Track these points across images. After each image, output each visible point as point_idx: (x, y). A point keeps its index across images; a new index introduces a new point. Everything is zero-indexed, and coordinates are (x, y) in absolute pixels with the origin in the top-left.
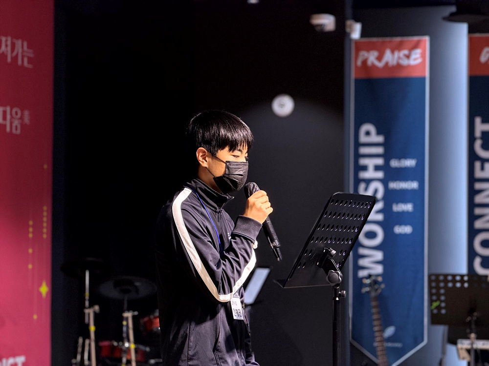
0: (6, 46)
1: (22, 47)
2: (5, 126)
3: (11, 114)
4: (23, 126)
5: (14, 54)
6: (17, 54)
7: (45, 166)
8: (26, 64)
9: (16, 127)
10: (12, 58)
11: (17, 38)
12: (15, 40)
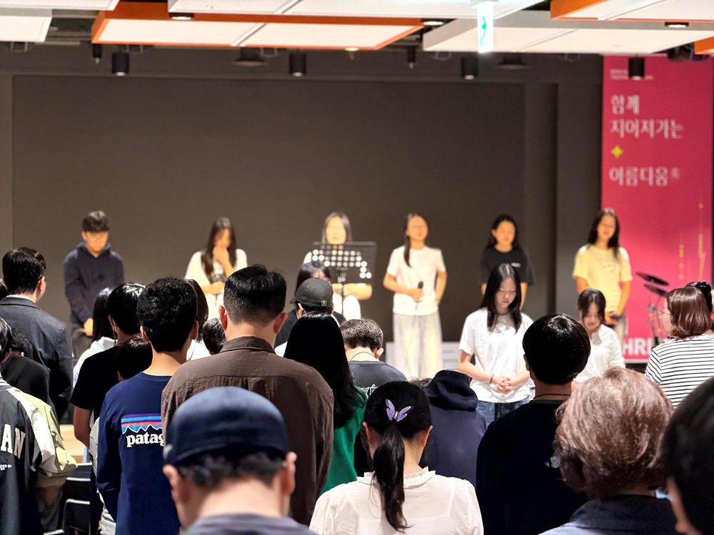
0: (648, 126)
1: (670, 124)
2: (647, 182)
3: (655, 172)
4: (670, 179)
5: (659, 130)
6: (663, 131)
7: (701, 206)
8: (674, 135)
9: (662, 182)
10: (655, 134)
11: (663, 119)
12: (658, 121)
